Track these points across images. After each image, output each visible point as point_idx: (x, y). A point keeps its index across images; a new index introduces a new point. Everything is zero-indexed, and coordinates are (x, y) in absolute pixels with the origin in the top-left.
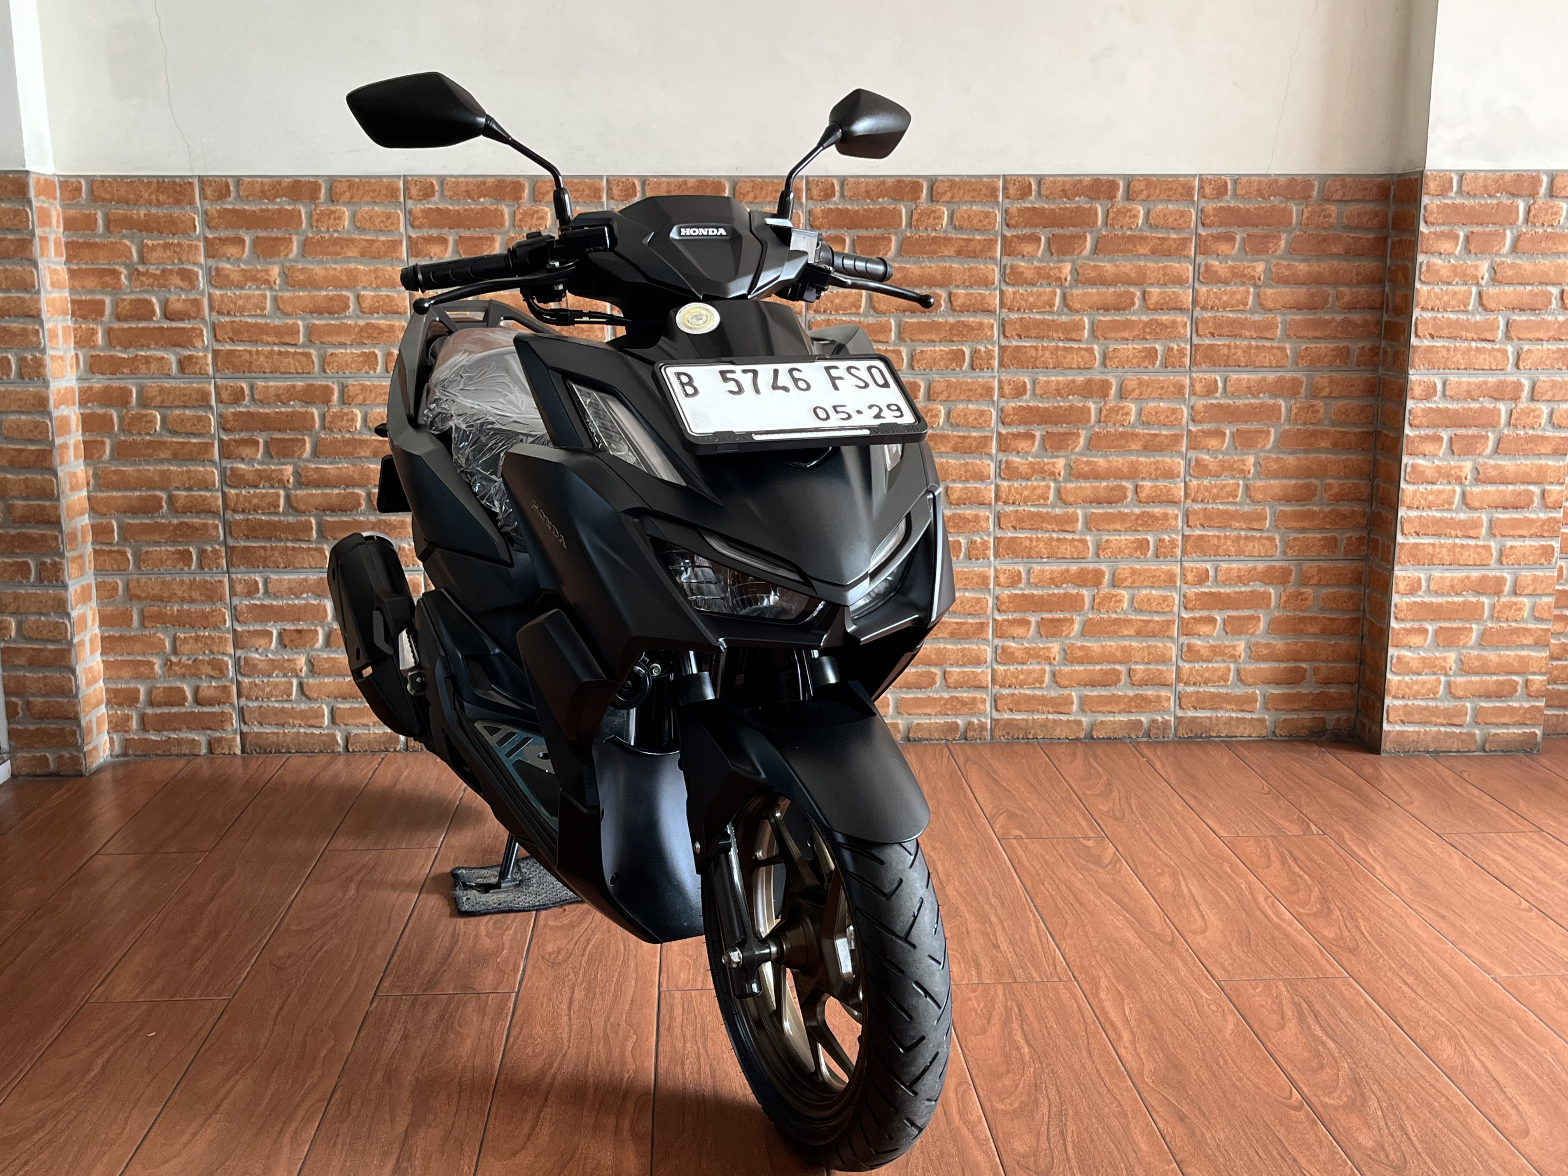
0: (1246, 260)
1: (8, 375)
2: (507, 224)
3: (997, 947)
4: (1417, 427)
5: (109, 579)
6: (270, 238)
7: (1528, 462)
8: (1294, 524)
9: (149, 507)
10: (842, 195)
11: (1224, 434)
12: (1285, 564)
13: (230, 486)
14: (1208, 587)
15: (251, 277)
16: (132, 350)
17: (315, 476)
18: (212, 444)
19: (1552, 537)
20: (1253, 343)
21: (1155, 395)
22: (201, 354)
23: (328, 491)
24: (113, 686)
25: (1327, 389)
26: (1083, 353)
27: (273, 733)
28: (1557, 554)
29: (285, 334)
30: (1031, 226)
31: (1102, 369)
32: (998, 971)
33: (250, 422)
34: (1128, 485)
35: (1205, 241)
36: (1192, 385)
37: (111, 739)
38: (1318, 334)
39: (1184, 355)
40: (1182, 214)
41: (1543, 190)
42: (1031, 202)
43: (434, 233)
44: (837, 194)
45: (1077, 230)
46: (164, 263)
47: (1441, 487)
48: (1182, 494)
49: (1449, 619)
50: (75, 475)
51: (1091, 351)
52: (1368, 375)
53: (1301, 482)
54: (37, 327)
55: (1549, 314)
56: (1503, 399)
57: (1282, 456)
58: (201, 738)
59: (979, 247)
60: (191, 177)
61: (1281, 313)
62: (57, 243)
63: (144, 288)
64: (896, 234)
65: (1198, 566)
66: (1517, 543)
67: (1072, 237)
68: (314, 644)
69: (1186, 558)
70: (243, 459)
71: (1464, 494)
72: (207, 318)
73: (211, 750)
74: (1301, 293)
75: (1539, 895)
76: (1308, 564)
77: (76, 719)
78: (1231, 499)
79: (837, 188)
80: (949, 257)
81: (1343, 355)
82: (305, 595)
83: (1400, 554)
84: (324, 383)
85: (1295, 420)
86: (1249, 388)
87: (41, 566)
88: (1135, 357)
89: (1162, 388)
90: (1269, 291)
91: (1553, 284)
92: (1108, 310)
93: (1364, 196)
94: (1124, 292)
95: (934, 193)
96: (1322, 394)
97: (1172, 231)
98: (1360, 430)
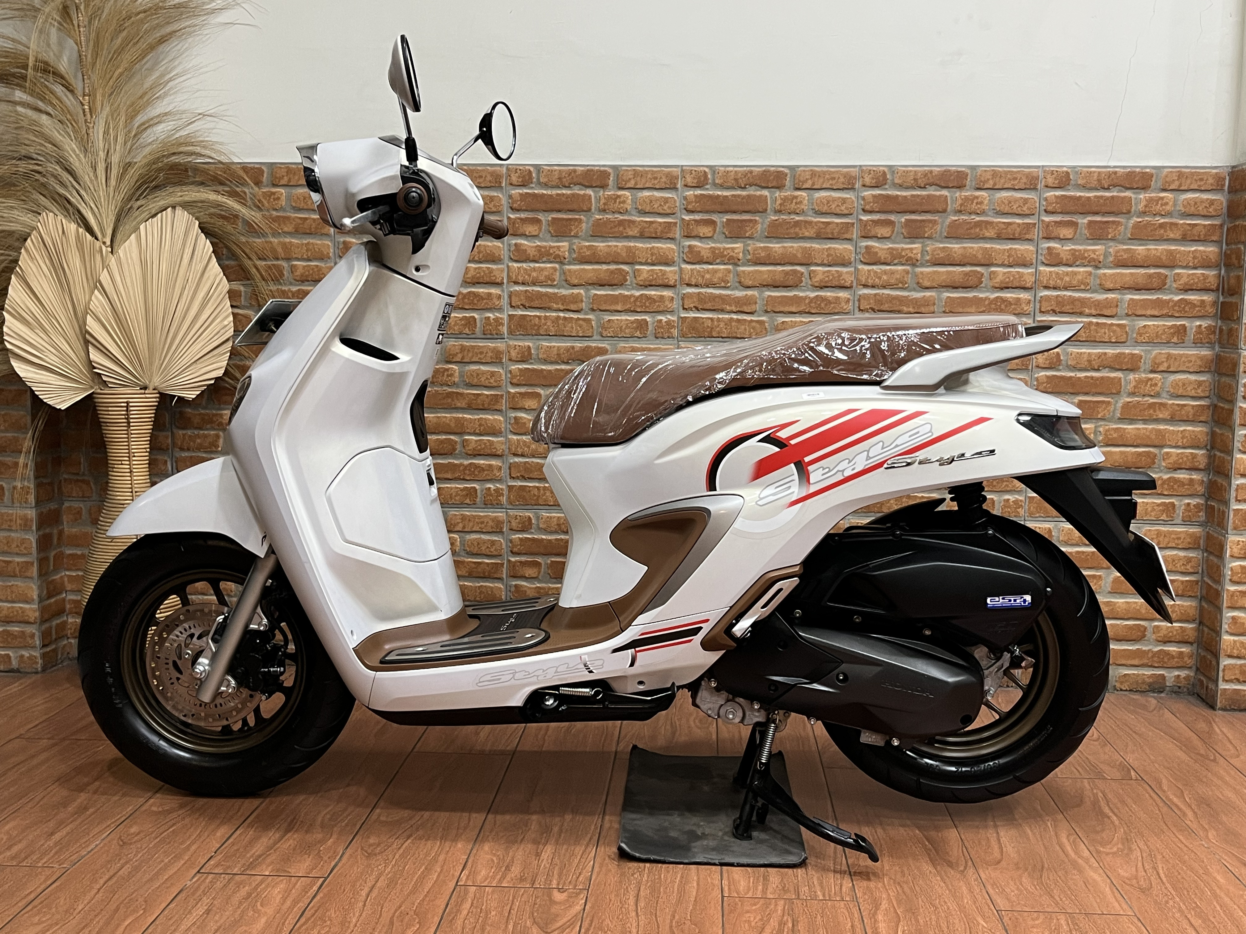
0: (1087, 244)
10: (714, 183)
20: (1094, 320)
25: (1165, 365)
30: (886, 213)
35: (1048, 226)
37: (70, 643)
38: (1157, 313)
40: (1026, 201)
42: (886, 190)
44: (710, 182)
52: (1205, 352)
53: (1140, 450)
57: (1121, 425)
59: (837, 230)
61: (1121, 294)
64: (762, 217)
67: (923, 221)
74: (1139, 275)
79: (710, 176)
80: (809, 238)
81: (1180, 333)
83: (1234, 520)
85: (1134, 392)
86: (1089, 361)
90: (1108, 272)
92: (957, 288)
93: (1199, 186)
94: (971, 271)
95: (797, 181)
96: (1161, 369)
97: (1016, 217)
98: (1197, 403)
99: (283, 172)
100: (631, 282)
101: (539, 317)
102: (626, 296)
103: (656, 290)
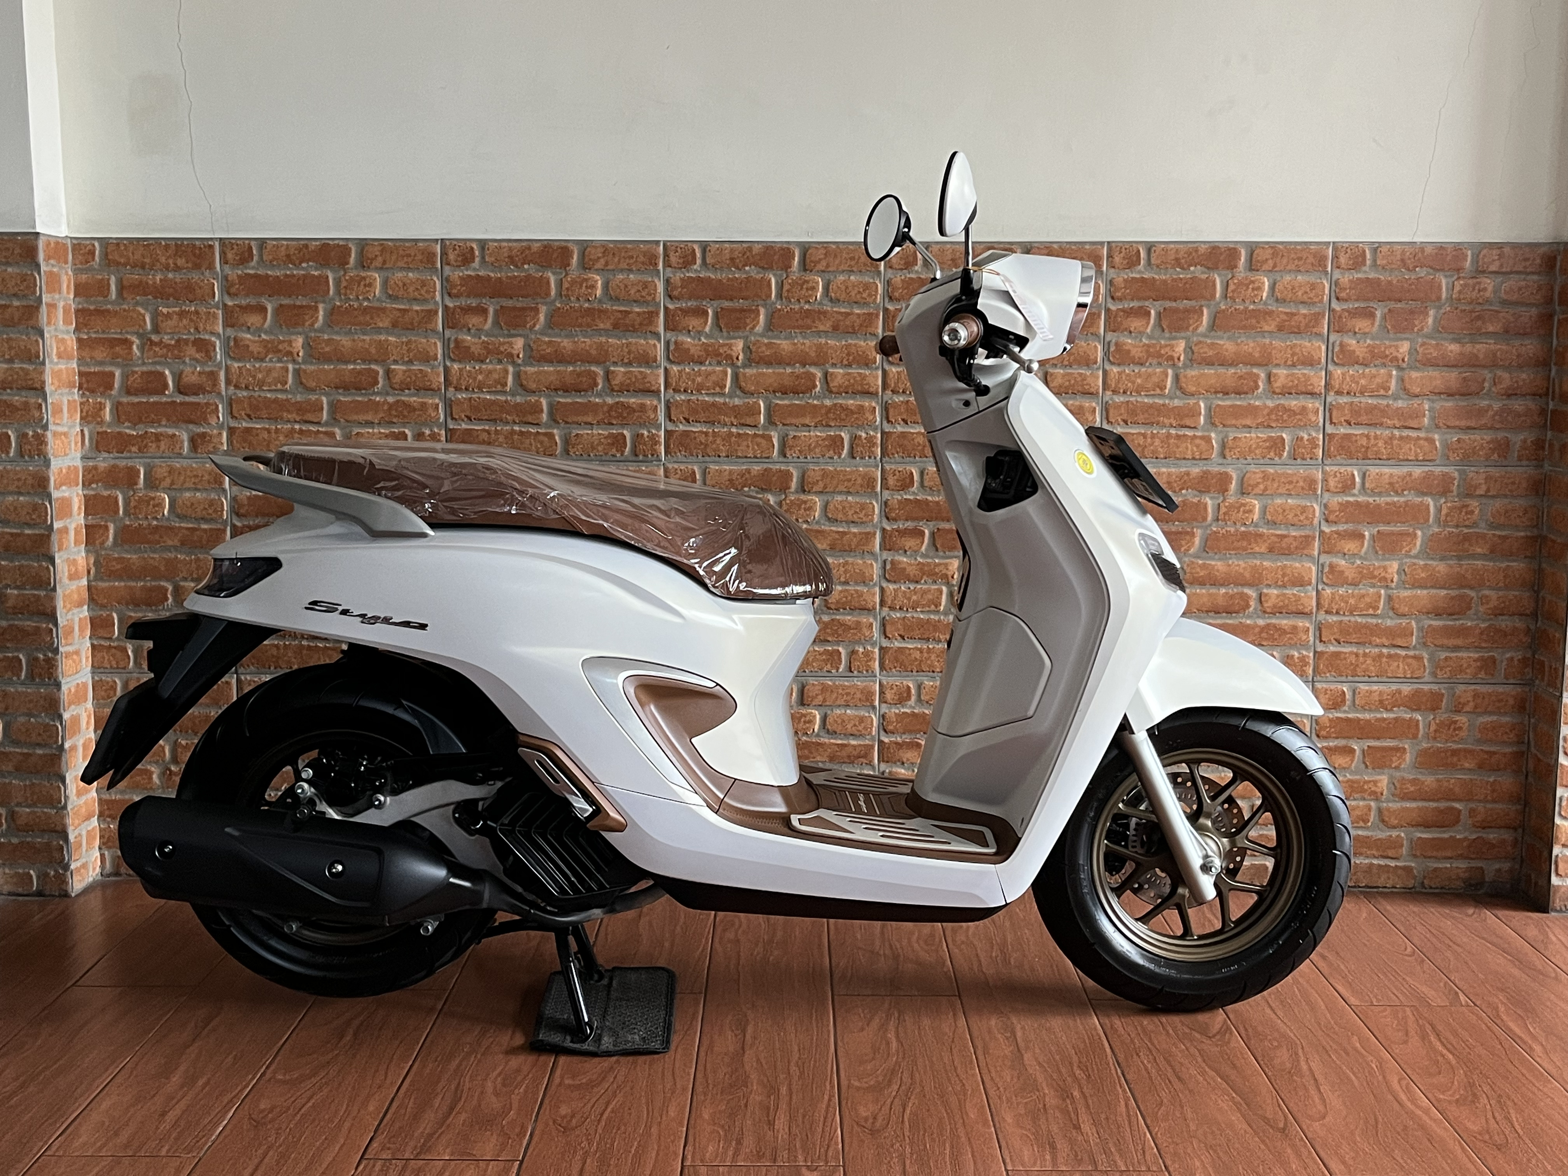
0: (1390, 339)
1: (7, 453)
2: (553, 293)
3: (1077, 1127)
5: (107, 678)
6: (295, 306)
8: (1446, 642)
9: (154, 599)
11: (1363, 536)
12: (1435, 687)
14: (1345, 712)
15: (272, 348)
16: (141, 426)
18: (224, 531)
20: (1396, 433)
21: (1282, 490)
22: (215, 431)
24: (107, 797)
25: (1484, 487)
26: (1198, 441)
29: (307, 412)
30: (1139, 299)
31: (1221, 461)
32: (1076, 1155)
33: (266, 507)
34: (1251, 592)
35: (1340, 317)
36: (1325, 480)
37: (102, 856)
38: (1473, 425)
39: (1316, 446)
40: (1313, 287)
42: (1140, 272)
43: (473, 302)
44: (920, 262)
45: (1193, 303)
46: (179, 333)
48: (1314, 603)
50: (75, 562)
51: (1208, 440)
52: (1531, 471)
53: (1453, 593)
54: (40, 401)
57: (1430, 563)
60: (211, 239)
61: (1429, 400)
62: (66, 311)
63: (157, 359)
65: (1333, 686)
67: (1187, 311)
69: (1319, 678)
72: (224, 393)
74: (1452, 377)
76: (1462, 687)
77: (64, 832)
78: (1371, 611)
81: (1502, 448)
85: (1446, 521)
86: (1390, 484)
87: (33, 661)
88: (1258, 447)
89: (1291, 482)
90: (1415, 374)
92: (1227, 394)
93: (1525, 267)
94: (1246, 373)
96: (1477, 493)
97: (1301, 306)
98: (1522, 534)
99: (376, 250)
101: (706, 434)
102: (816, 406)
103: (853, 399)
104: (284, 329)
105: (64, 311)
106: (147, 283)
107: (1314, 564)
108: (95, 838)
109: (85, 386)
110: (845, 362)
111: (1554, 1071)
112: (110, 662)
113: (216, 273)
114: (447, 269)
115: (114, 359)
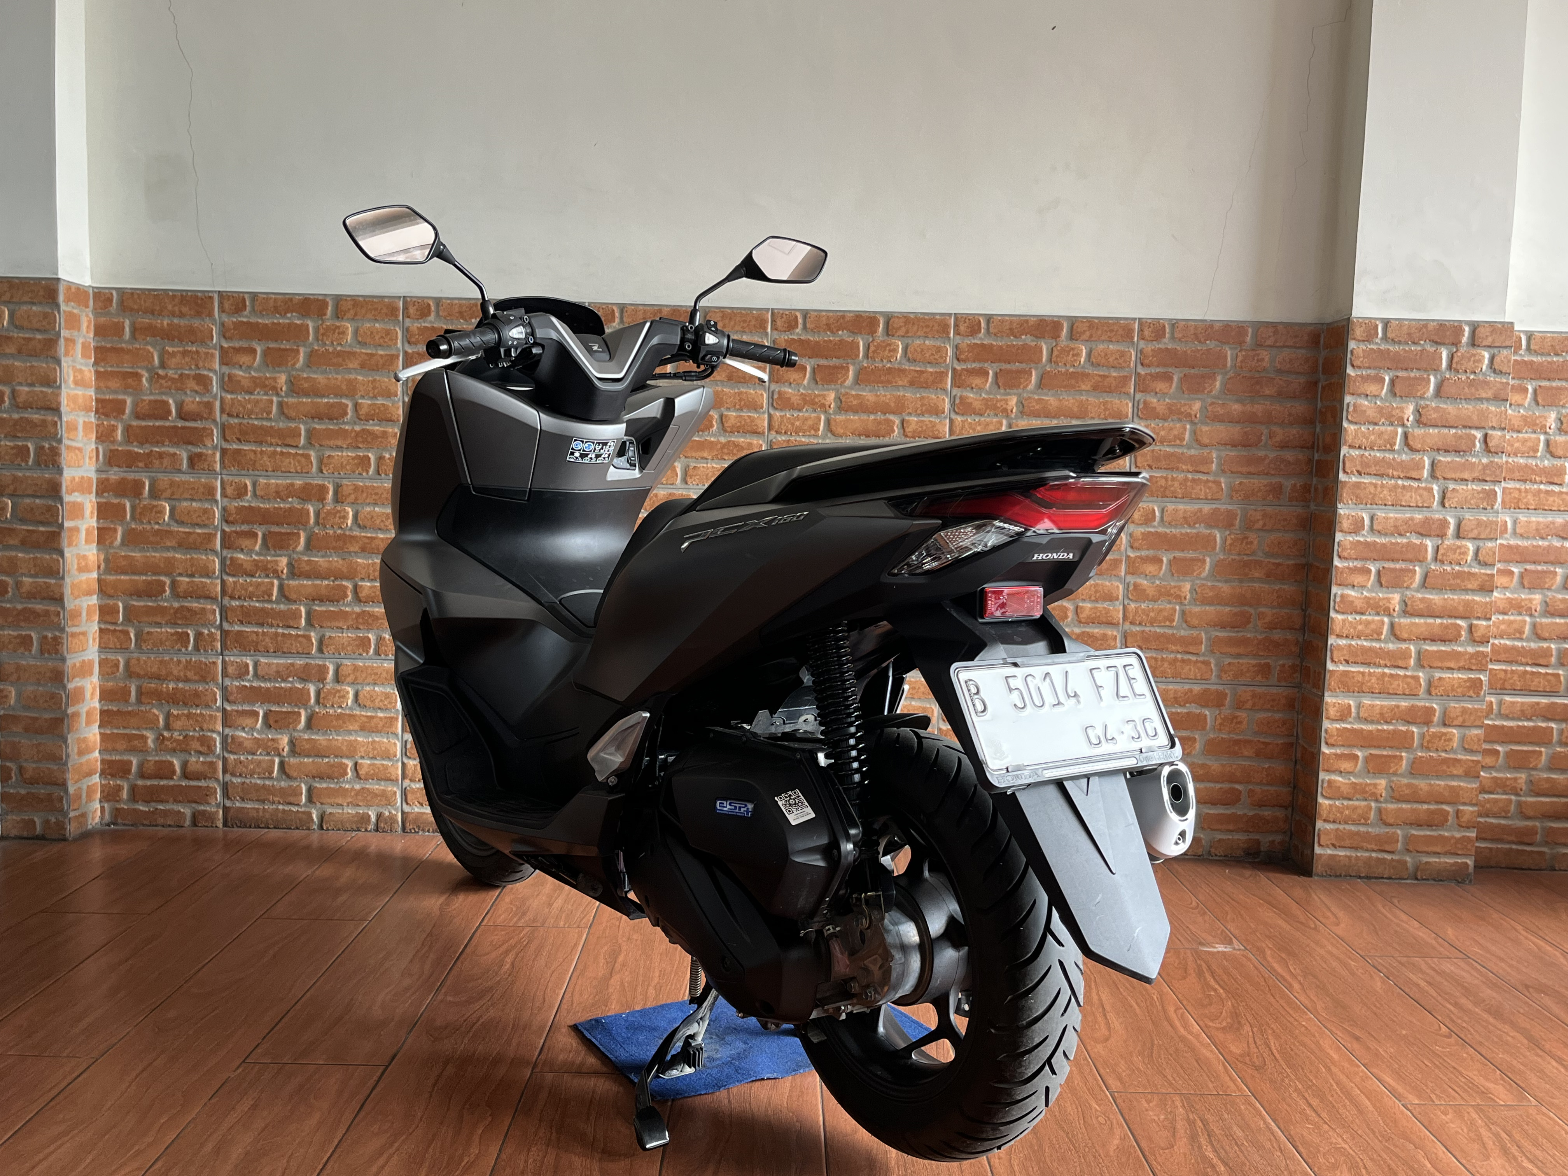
0: (1183, 399)
1: (27, 462)
4: (1346, 559)
5: (112, 657)
6: (280, 349)
7: (1455, 597)
8: (1230, 650)
9: (153, 591)
10: (805, 327)
11: (1162, 560)
12: (1220, 688)
13: (228, 574)
15: (260, 384)
16: (147, 445)
17: (307, 568)
18: (215, 535)
19: (1481, 671)
20: (1190, 476)
22: (210, 452)
23: (318, 582)
24: (108, 757)
25: (1261, 523)
27: (254, 808)
28: (1485, 688)
29: (287, 438)
30: (980, 361)
33: (251, 515)
34: (1069, 606)
35: (1144, 380)
37: (102, 808)
38: (1252, 470)
40: (1122, 354)
41: (1465, 339)
42: (981, 339)
44: (800, 326)
45: (1024, 366)
46: (182, 368)
47: (1370, 618)
48: (1121, 616)
49: (1379, 747)
50: (85, 557)
52: (1300, 510)
53: (1236, 610)
54: (56, 419)
55: (1474, 456)
56: (1430, 536)
57: (1217, 584)
58: (186, 811)
59: (931, 379)
60: (212, 292)
61: (1217, 450)
62: (85, 346)
63: (163, 390)
64: (854, 364)
66: (1446, 675)
67: (1019, 372)
68: (296, 726)
70: (242, 550)
71: (1392, 625)
72: (218, 420)
73: (194, 823)
74: (1235, 431)
75: (1459, 1021)
76: (1243, 688)
77: (64, 785)
78: (1168, 623)
79: (800, 321)
80: (903, 386)
81: (1276, 490)
82: (291, 679)
83: (1331, 682)
84: (320, 482)
85: (1230, 550)
86: (1185, 518)
87: (43, 639)
90: (1205, 428)
91: (1477, 428)
93: (1295, 343)
95: (890, 328)
96: (1256, 527)
97: (1112, 370)
98: (1293, 562)
100: (718, 428)
102: (712, 442)
103: (744, 437)
104: (271, 369)
105: (83, 347)
106: (156, 327)
107: (1121, 583)
108: (94, 792)
109: (101, 411)
110: (737, 407)
111: (1309, 1005)
112: (115, 644)
113: (215, 320)
114: (407, 320)
115: (126, 389)
